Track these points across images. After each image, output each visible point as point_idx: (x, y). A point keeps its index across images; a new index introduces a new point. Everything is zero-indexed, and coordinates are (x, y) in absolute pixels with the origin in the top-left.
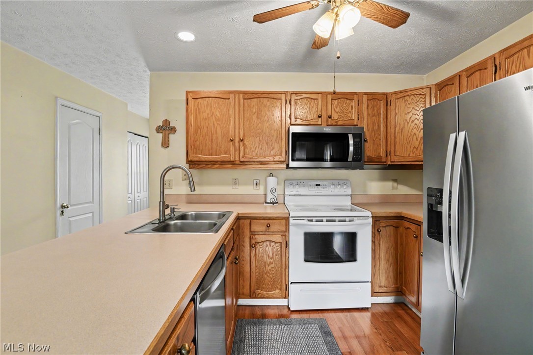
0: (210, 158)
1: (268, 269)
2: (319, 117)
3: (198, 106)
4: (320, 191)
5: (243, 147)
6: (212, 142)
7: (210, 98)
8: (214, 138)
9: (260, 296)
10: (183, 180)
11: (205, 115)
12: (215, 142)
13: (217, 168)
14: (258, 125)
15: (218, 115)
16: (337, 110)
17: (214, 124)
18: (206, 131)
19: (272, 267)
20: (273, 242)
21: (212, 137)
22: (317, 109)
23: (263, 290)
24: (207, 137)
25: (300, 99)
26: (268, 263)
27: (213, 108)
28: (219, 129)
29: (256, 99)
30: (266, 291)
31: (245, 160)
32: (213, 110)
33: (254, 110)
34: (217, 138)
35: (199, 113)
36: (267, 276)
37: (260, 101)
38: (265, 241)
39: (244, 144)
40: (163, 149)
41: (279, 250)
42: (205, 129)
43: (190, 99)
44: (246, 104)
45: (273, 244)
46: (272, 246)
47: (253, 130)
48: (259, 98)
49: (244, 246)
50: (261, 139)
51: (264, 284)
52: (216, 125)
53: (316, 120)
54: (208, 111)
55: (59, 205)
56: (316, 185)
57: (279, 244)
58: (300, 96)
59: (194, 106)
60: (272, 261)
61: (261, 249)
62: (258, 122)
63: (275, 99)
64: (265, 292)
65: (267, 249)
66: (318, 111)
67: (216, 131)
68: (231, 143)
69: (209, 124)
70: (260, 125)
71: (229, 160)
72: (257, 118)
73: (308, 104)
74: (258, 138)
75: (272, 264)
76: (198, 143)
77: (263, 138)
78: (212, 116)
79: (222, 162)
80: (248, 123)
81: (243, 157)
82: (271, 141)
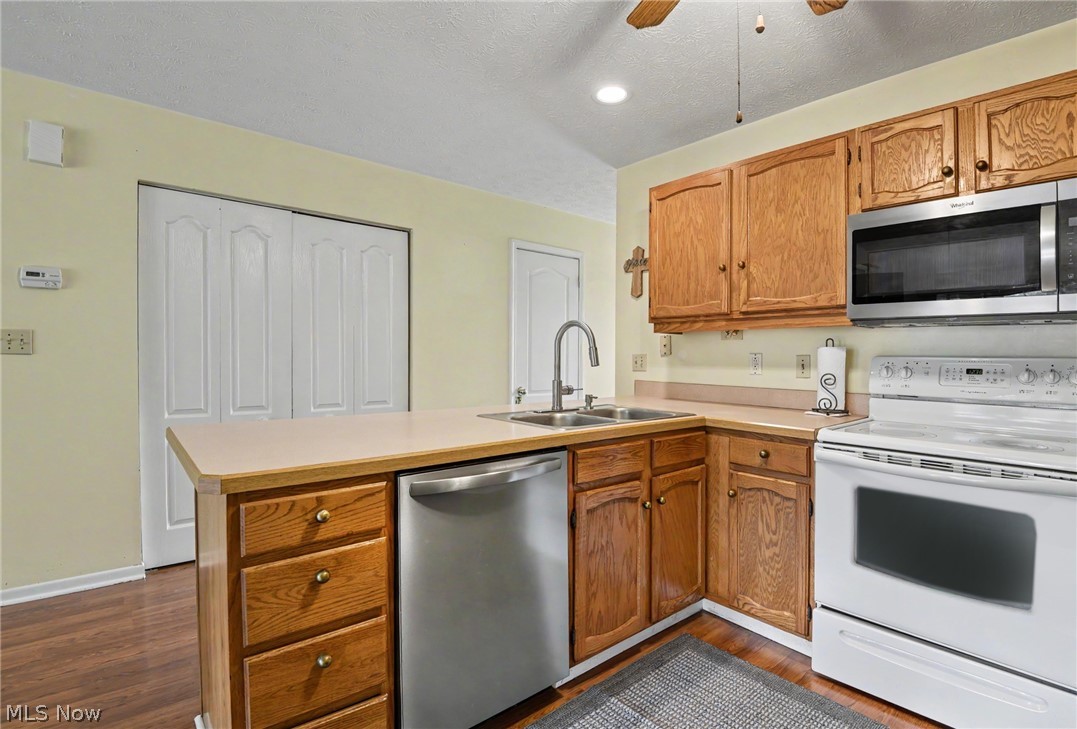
0: (686, 310)
1: (767, 556)
2: (948, 173)
3: (666, 213)
4: (980, 387)
5: (746, 282)
6: (689, 278)
7: (687, 192)
8: (692, 269)
9: (746, 608)
10: (662, 356)
11: (677, 227)
12: (693, 278)
13: (699, 330)
14: (780, 226)
15: (700, 221)
16: (1009, 142)
17: (692, 242)
18: (678, 258)
19: (775, 554)
20: (777, 494)
21: (689, 267)
22: (939, 154)
23: (755, 598)
24: (681, 270)
25: (887, 139)
26: (768, 540)
27: (691, 211)
28: (700, 250)
29: (774, 170)
30: (762, 605)
31: (749, 309)
32: (690, 215)
33: (771, 195)
34: (697, 268)
35: (668, 224)
36: (765, 569)
37: (783, 173)
38: (759, 489)
39: (748, 275)
40: (633, 300)
41: (791, 516)
42: (678, 254)
43: (654, 201)
44: (753, 186)
45: (777, 500)
46: (774, 504)
47: (769, 240)
48: (781, 164)
49: (718, 492)
50: (785, 258)
51: (756, 586)
52: (696, 242)
53: (941, 184)
54: (683, 218)
55: (513, 389)
56: (969, 371)
57: (791, 504)
58: (886, 131)
59: (661, 213)
60: (775, 538)
61: (751, 505)
62: (780, 219)
63: (818, 156)
64: (758, 606)
65: (764, 508)
66: (942, 159)
67: (696, 254)
68: (722, 275)
69: (683, 243)
70: (783, 227)
71: (718, 311)
72: (778, 210)
73: (913, 145)
74: (778, 258)
75: (776, 545)
76: (666, 281)
77: (789, 255)
78: (689, 226)
79: (707, 316)
80: (757, 227)
81: (745, 304)
82: (811, 258)
